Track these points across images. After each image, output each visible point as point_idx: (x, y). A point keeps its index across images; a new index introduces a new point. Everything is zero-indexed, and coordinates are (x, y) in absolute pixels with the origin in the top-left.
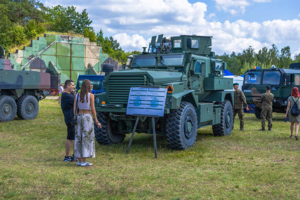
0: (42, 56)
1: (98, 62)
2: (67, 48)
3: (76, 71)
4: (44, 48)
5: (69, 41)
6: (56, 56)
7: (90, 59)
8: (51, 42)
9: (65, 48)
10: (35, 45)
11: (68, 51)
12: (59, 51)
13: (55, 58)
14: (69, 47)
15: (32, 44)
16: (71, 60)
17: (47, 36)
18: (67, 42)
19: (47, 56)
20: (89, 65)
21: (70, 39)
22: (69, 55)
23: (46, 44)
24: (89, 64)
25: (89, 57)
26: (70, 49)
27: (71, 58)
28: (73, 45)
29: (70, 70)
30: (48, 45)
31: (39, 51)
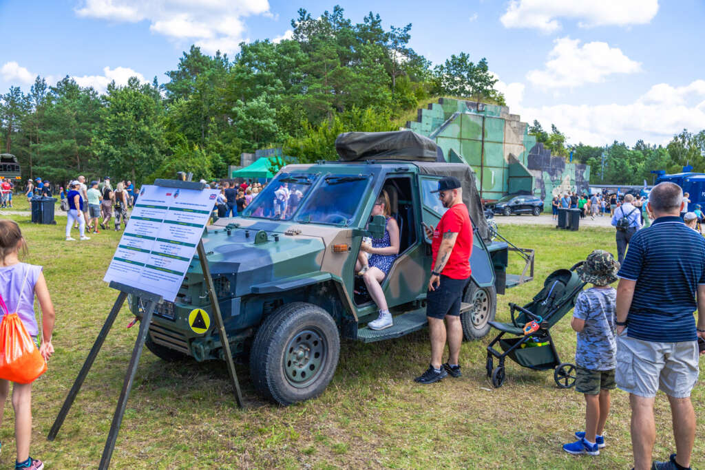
0: (439, 139)
1: (523, 151)
2: (477, 125)
3: (490, 168)
4: (439, 125)
5: (478, 111)
6: (461, 139)
7: (512, 146)
8: (451, 114)
9: (474, 125)
10: (426, 118)
11: (479, 129)
12: (464, 130)
13: (457, 143)
14: (480, 122)
15: (421, 116)
16: (483, 148)
17: (445, 102)
18: (475, 114)
19: (446, 139)
20: (511, 157)
21: (480, 108)
22: (480, 138)
23: (442, 116)
24: (510, 154)
25: (510, 142)
26: (481, 125)
27: (483, 144)
28: (486, 119)
29: (482, 166)
30: (445, 120)
31: (432, 130)
